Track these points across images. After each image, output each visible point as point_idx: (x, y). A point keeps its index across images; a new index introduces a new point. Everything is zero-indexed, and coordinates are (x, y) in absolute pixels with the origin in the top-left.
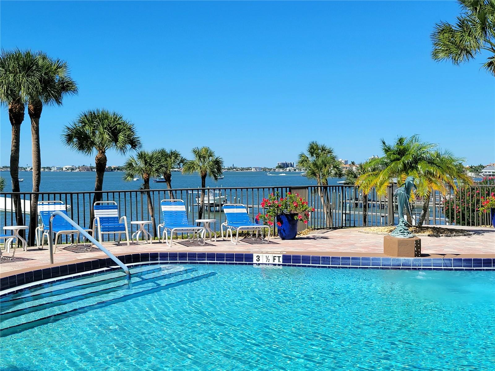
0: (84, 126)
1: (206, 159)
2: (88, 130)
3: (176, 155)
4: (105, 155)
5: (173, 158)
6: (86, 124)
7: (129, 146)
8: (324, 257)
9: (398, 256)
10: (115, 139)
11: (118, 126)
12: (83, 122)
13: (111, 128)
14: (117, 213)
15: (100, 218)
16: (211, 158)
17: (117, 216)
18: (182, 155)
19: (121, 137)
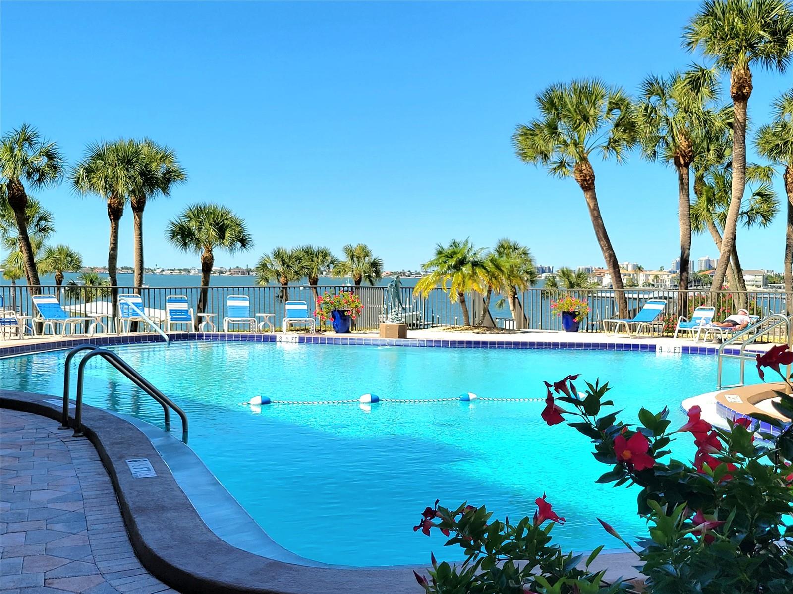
0: (190, 221)
1: (362, 260)
2: (193, 225)
3: (325, 255)
4: (212, 254)
5: (321, 258)
6: (191, 219)
7: (239, 244)
8: (329, 338)
9: (386, 338)
10: (222, 237)
11: (225, 222)
12: (189, 217)
13: (217, 224)
14: (187, 306)
15: (170, 310)
16: (367, 258)
17: (187, 309)
18: (333, 254)
19: (228, 234)
